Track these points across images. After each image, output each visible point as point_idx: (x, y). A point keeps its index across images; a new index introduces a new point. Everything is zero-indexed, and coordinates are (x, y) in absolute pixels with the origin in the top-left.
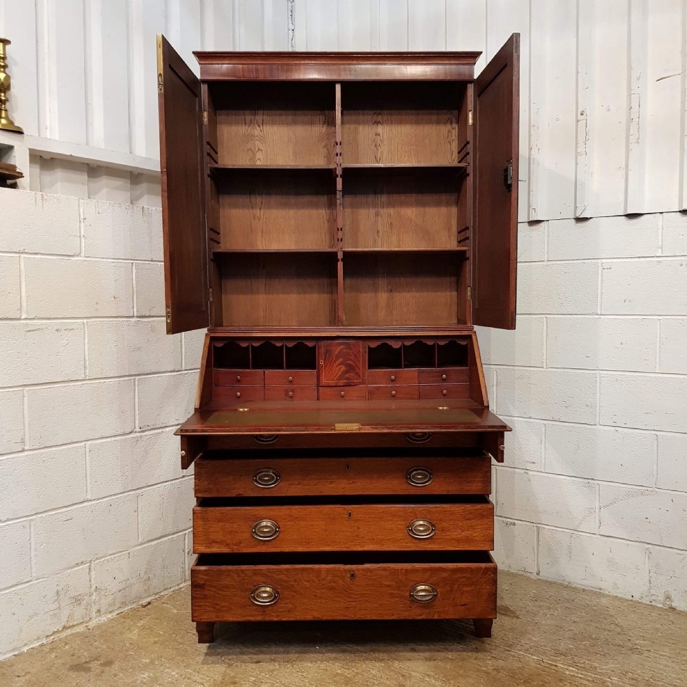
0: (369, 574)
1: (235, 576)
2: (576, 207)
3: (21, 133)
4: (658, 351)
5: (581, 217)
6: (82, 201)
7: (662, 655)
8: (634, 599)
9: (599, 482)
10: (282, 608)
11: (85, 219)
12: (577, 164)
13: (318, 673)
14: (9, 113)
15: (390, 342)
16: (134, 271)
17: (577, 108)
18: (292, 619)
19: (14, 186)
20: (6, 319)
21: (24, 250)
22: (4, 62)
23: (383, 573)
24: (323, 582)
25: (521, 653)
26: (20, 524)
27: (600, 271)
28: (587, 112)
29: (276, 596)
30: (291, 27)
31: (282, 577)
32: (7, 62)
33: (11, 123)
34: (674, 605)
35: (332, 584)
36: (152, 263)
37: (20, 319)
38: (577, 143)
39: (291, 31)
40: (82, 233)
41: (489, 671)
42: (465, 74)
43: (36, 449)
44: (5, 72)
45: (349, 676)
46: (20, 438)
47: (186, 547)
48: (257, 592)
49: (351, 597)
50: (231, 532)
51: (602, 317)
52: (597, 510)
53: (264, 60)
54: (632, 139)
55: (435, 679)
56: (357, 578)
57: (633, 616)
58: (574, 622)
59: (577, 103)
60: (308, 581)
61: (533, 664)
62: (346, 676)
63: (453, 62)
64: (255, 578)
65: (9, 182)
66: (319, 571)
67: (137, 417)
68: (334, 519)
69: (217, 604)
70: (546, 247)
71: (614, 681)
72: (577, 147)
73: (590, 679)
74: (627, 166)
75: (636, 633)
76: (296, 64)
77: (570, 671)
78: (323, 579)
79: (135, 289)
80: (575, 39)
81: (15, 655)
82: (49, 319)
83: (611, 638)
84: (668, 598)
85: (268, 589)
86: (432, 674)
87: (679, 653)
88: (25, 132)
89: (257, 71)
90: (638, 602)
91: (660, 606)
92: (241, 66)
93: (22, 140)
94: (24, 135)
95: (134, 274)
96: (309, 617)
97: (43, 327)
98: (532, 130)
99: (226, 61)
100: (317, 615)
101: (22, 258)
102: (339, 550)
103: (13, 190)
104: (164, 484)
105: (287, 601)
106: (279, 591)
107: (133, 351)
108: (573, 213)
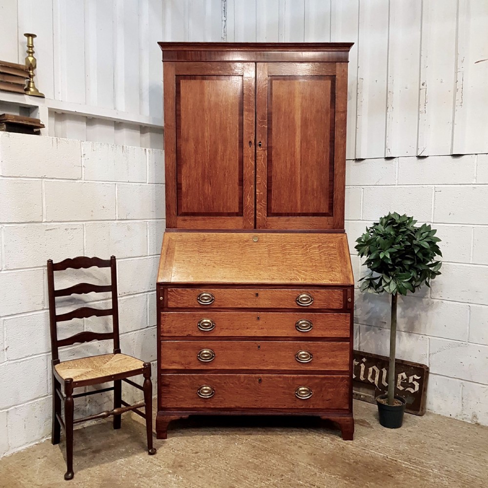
0: (270, 380)
1: (188, 380)
2: (418, 149)
3: (44, 97)
4: (472, 249)
5: (421, 155)
6: (83, 143)
7: (468, 455)
8: (451, 417)
9: (430, 337)
10: (216, 400)
11: (85, 155)
12: (419, 119)
13: (237, 461)
14: (35, 84)
16: (117, 189)
17: (420, 81)
18: (223, 407)
19: (38, 133)
20: (33, 222)
21: (45, 176)
22: (32, 50)
23: (279, 379)
24: (242, 384)
25: (373, 451)
26: (40, 358)
27: (433, 193)
28: (427, 83)
29: (213, 393)
30: (224, 19)
31: (217, 381)
32: (33, 49)
33: (37, 91)
34: (479, 422)
35: (247, 385)
36: (129, 184)
37: (41, 222)
38: (419, 105)
39: (224, 22)
40: (83, 165)
41: (351, 463)
42: (342, 58)
44: (32, 57)
45: (257, 463)
46: (41, 301)
48: (202, 389)
49: (258, 394)
50: (184, 356)
51: (434, 224)
52: (428, 356)
53: (206, 48)
54: (457, 103)
55: (314, 467)
56: (263, 382)
57: (450, 428)
59: (420, 77)
60: (233, 384)
61: (380, 459)
62: (255, 464)
63: (334, 50)
64: (200, 381)
65: (35, 130)
66: (240, 377)
68: (249, 349)
69: (177, 397)
70: (397, 176)
71: (434, 472)
72: (419, 107)
73: (419, 470)
74: (453, 121)
75: (452, 440)
76: (227, 51)
77: (405, 464)
78: (242, 383)
79: (117, 201)
80: (420, 32)
81: (36, 444)
82: (61, 222)
83: (435, 444)
84: (475, 416)
85: (208, 388)
86: (313, 464)
87: (480, 455)
89: (201, 56)
90: (454, 419)
91: (470, 422)
92: (190, 52)
93: (44, 102)
94: (45, 99)
95: (116, 191)
96: (233, 406)
97: (57, 227)
98: (389, 95)
99: (180, 49)
100: (238, 405)
101: (43, 182)
102: (252, 368)
103: (38, 136)
104: (135, 332)
105: (220, 396)
106: (215, 389)
107: (116, 243)
108: (416, 152)
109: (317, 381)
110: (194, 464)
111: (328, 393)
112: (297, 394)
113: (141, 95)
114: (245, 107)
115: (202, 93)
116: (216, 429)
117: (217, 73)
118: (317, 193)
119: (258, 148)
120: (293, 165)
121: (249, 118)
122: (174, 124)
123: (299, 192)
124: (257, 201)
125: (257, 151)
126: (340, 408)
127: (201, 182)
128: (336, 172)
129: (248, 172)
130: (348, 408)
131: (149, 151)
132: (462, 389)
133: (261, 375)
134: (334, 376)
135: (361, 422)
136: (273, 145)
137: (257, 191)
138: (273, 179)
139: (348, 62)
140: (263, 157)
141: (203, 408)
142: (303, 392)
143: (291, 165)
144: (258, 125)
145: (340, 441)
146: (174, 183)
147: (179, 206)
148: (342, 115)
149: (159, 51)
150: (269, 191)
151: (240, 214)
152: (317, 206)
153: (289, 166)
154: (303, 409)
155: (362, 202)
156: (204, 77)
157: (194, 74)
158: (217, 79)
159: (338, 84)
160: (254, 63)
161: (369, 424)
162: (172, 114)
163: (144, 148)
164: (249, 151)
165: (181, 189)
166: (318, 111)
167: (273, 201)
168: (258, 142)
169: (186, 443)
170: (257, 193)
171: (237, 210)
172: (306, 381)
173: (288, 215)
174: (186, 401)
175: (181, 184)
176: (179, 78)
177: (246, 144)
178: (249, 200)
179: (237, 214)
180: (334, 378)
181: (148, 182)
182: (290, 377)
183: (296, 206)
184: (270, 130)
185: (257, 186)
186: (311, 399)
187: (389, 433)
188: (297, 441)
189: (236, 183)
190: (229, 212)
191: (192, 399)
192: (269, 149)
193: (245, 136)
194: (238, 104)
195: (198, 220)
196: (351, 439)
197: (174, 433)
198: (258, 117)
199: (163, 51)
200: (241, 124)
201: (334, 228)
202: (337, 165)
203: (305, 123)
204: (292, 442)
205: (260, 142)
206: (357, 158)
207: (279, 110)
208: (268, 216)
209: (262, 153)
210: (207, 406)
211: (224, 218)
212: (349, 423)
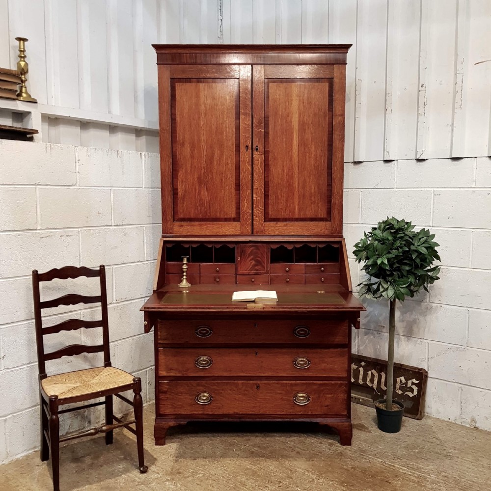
0: (268, 386)
1: (186, 387)
2: (417, 152)
3: (36, 103)
4: (471, 253)
5: (420, 158)
6: (77, 148)
7: (467, 461)
8: (450, 421)
9: (428, 341)
10: (214, 406)
11: (79, 160)
12: (418, 121)
13: (235, 468)
14: (27, 88)
15: (285, 245)
16: (112, 194)
17: (419, 82)
18: (221, 413)
19: (31, 139)
20: (28, 230)
21: (39, 183)
22: (23, 54)
23: (277, 385)
24: (240, 391)
25: (371, 457)
27: (432, 196)
28: (426, 85)
29: (210, 399)
30: (220, 18)
31: (215, 387)
32: (25, 53)
33: (30, 96)
34: (477, 425)
35: (245, 392)
36: (124, 188)
37: (36, 230)
38: (418, 107)
39: (220, 20)
40: (77, 170)
41: (350, 469)
42: (340, 61)
43: (48, 316)
44: (24, 61)
45: (255, 470)
47: (147, 380)
48: (200, 396)
49: (256, 400)
50: (182, 363)
51: (433, 228)
52: (426, 360)
53: (201, 50)
54: (457, 106)
55: (312, 473)
56: (261, 389)
57: (449, 432)
58: (408, 436)
59: (419, 78)
60: (231, 390)
61: (378, 465)
62: (253, 470)
63: (332, 52)
64: (198, 388)
65: (28, 136)
66: (238, 384)
67: (114, 293)
68: (247, 356)
69: (174, 403)
70: (396, 179)
71: (432, 478)
72: (418, 109)
73: (416, 475)
74: (453, 124)
75: (450, 445)
76: (223, 53)
77: (403, 470)
78: (240, 389)
79: (113, 207)
81: (35, 451)
82: (56, 229)
83: (433, 448)
84: (473, 420)
85: (206, 394)
86: (311, 470)
87: (478, 460)
88: (38, 102)
89: (196, 57)
90: (453, 423)
91: (468, 426)
92: (185, 54)
93: (36, 108)
94: (38, 104)
95: (112, 197)
96: (231, 412)
97: (52, 234)
98: (387, 97)
99: (174, 51)
100: (236, 411)
101: (37, 188)
102: (249, 375)
103: (31, 142)
104: (132, 338)
105: (218, 402)
106: (213, 395)
107: (111, 249)
108: (415, 155)
109: (315, 387)
110: (192, 471)
111: (326, 399)
112: (295, 400)
113: (136, 98)
114: (242, 111)
115: (198, 96)
116: (215, 434)
117: (212, 76)
118: (315, 197)
119: (255, 152)
120: (290, 169)
121: (245, 122)
122: (169, 128)
123: (296, 196)
124: (255, 206)
125: (254, 156)
126: (338, 413)
127: (197, 188)
128: (334, 176)
129: (245, 176)
130: (346, 413)
131: (145, 155)
132: (461, 393)
133: (259, 382)
134: (333, 382)
135: (359, 426)
136: (270, 149)
137: (254, 195)
138: (270, 184)
139: (346, 64)
140: (260, 162)
141: (201, 414)
142: (302, 399)
143: (289, 170)
144: (255, 129)
145: (338, 446)
146: (170, 189)
147: (175, 212)
148: (340, 118)
149: (154, 53)
150: (266, 196)
151: (237, 219)
152: (315, 211)
153: (286, 170)
154: (301, 414)
155: (361, 205)
156: (199, 80)
157: (190, 77)
158: (212, 82)
159: (336, 86)
160: (250, 66)
161: (368, 429)
162: (167, 118)
163: (140, 153)
164: (245, 156)
165: (177, 194)
166: (315, 114)
167: (270, 207)
168: (254, 146)
169: (185, 449)
170: (254, 198)
171: (234, 216)
172: (304, 387)
173: (285, 220)
174: (184, 407)
175: (177, 189)
176: (174, 81)
177: (243, 149)
178: (246, 205)
179: (235, 220)
180: (332, 384)
181: (144, 187)
182: (288, 383)
183: (294, 212)
184: (267, 134)
185: (254, 191)
186: (309, 405)
187: (386, 437)
188: (295, 447)
189: (233, 188)
190: (226, 217)
191: (191, 405)
192: (266, 153)
193: (242, 140)
194: (234, 107)
195: (195, 226)
196: (350, 444)
197: (173, 439)
198: (254, 121)
199: (157, 53)
200: (238, 128)
201: (332, 234)
202: (335, 168)
203: (302, 126)
204: (290, 447)
205: (257, 147)
206: (356, 160)
207: (276, 113)
208: (265, 221)
209: (258, 157)
210: (206, 413)
211: (221, 224)
212: (347, 428)
